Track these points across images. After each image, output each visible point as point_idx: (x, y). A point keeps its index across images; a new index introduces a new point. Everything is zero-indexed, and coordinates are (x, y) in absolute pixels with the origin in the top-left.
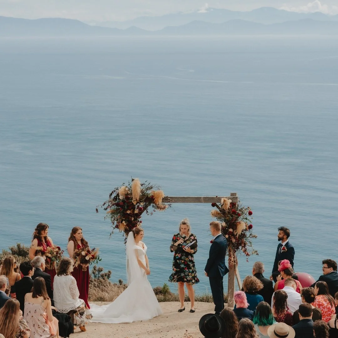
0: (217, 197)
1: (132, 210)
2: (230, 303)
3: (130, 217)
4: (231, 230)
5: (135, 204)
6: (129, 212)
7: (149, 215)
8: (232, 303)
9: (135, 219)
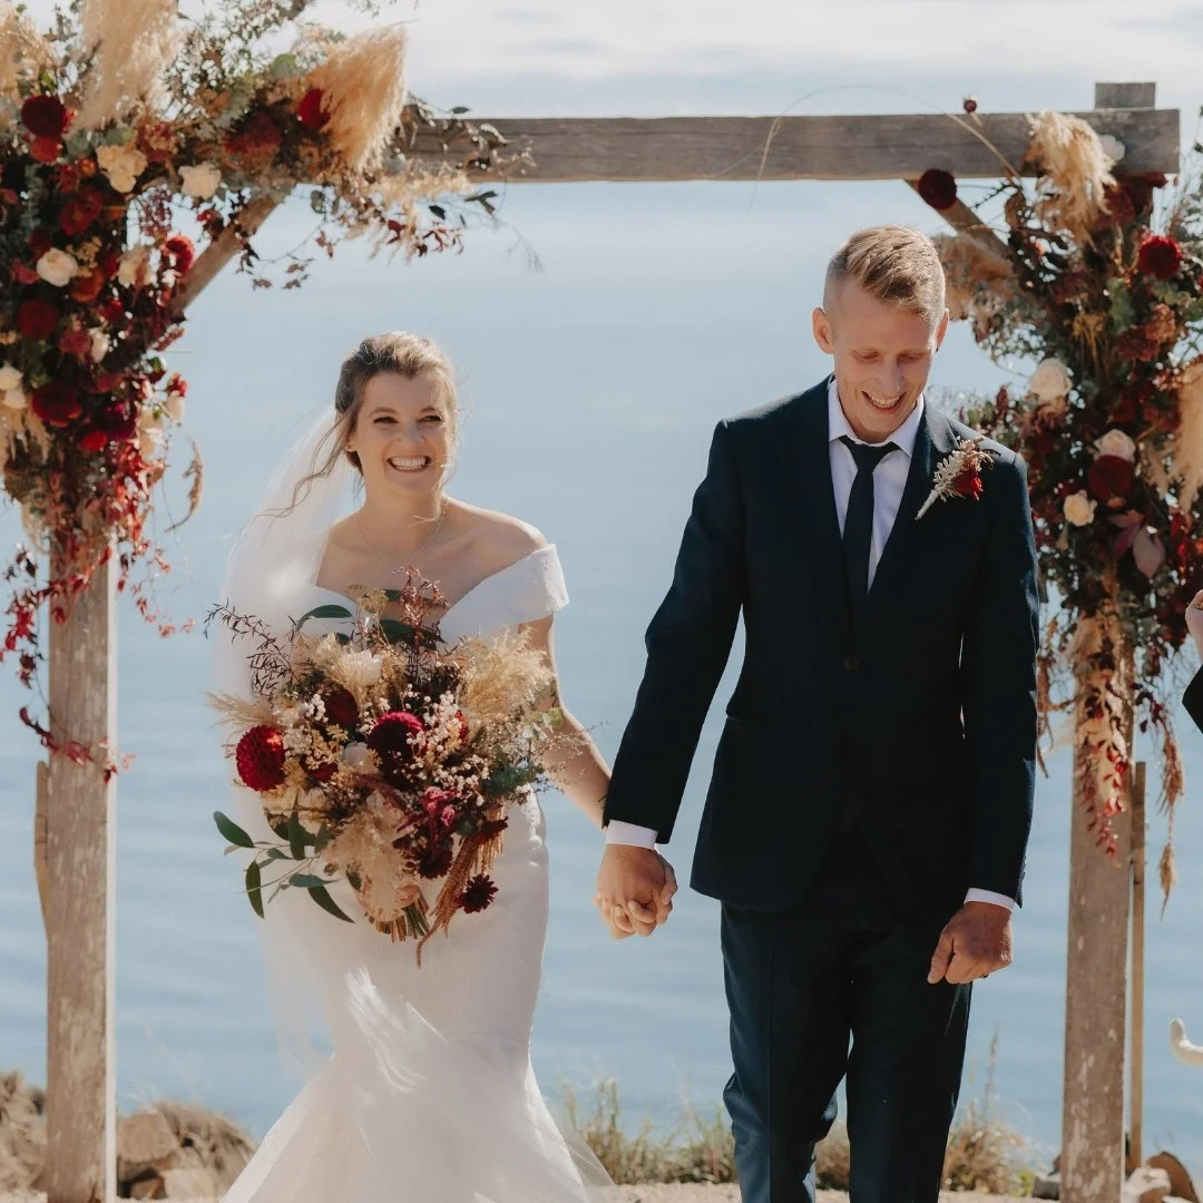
0: (970, 106)
1: (93, 247)
2: (1086, 1192)
3: (76, 326)
4: (1116, 444)
5: (122, 181)
6: (56, 268)
7: (267, 284)
8: (1104, 1189)
9: (126, 354)
